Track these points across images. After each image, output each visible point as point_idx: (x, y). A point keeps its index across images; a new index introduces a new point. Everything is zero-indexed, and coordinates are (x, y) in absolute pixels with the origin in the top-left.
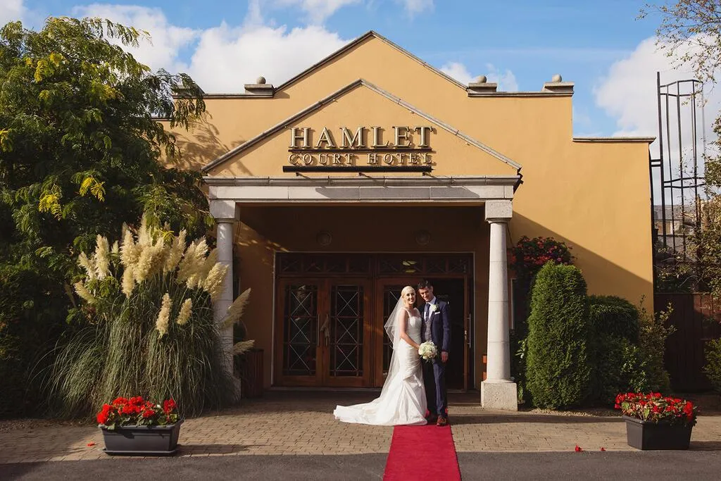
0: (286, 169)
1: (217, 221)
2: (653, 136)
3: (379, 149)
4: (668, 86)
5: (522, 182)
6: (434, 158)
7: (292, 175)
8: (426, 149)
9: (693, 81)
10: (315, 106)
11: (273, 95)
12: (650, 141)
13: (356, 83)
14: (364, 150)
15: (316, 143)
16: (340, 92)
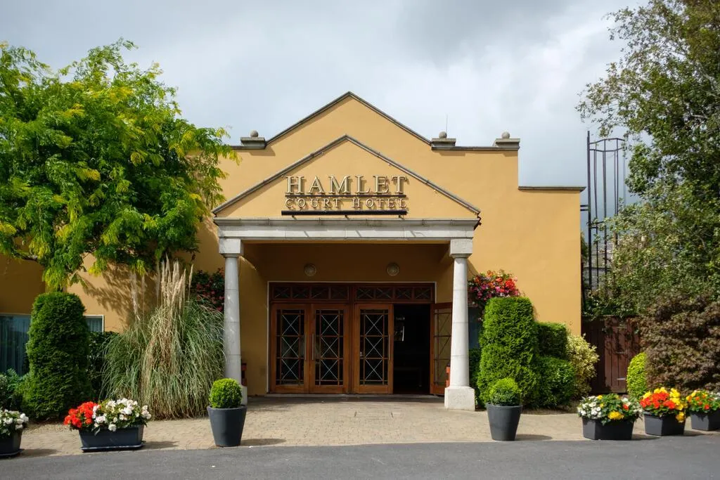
0: (284, 213)
1: (225, 256)
2: (583, 186)
3: (362, 196)
4: (596, 143)
5: (480, 224)
6: (408, 204)
7: (289, 217)
8: (401, 196)
9: (617, 139)
10: (307, 158)
11: (265, 147)
12: (581, 190)
13: (342, 138)
14: (349, 196)
15: (307, 191)
16: (329, 146)
